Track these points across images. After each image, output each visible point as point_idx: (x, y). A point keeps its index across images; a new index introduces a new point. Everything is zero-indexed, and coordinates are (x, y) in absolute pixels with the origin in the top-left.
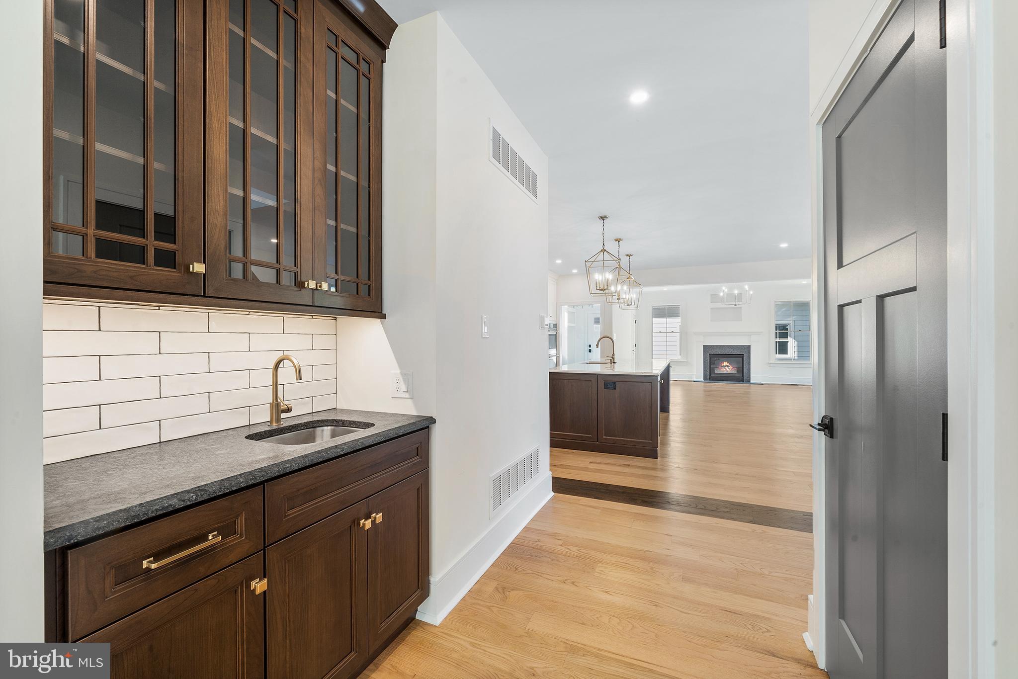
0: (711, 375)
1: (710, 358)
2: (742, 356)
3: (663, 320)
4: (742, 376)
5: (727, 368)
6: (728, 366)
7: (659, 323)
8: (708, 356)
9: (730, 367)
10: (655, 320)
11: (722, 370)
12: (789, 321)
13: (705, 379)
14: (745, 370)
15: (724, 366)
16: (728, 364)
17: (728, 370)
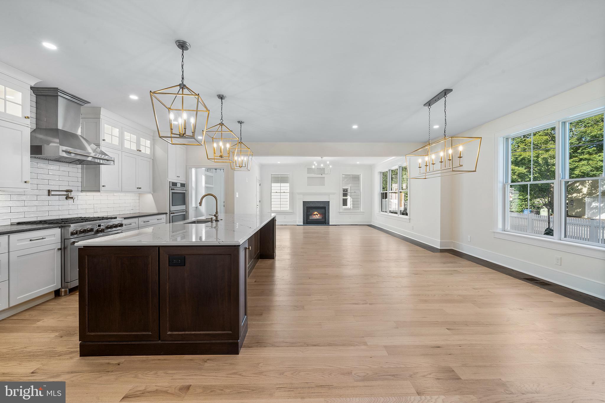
0: (308, 221)
1: (307, 209)
2: (324, 208)
3: (279, 185)
4: (324, 221)
5: (317, 216)
6: (317, 214)
7: (276, 186)
8: (306, 208)
9: (319, 215)
10: (273, 185)
11: (314, 217)
12: (348, 187)
13: (304, 223)
14: (327, 217)
15: (315, 215)
16: (317, 213)
17: (317, 217)
